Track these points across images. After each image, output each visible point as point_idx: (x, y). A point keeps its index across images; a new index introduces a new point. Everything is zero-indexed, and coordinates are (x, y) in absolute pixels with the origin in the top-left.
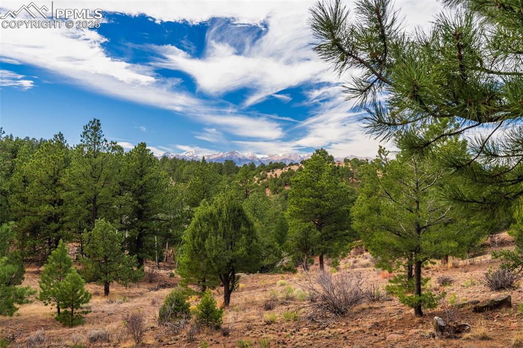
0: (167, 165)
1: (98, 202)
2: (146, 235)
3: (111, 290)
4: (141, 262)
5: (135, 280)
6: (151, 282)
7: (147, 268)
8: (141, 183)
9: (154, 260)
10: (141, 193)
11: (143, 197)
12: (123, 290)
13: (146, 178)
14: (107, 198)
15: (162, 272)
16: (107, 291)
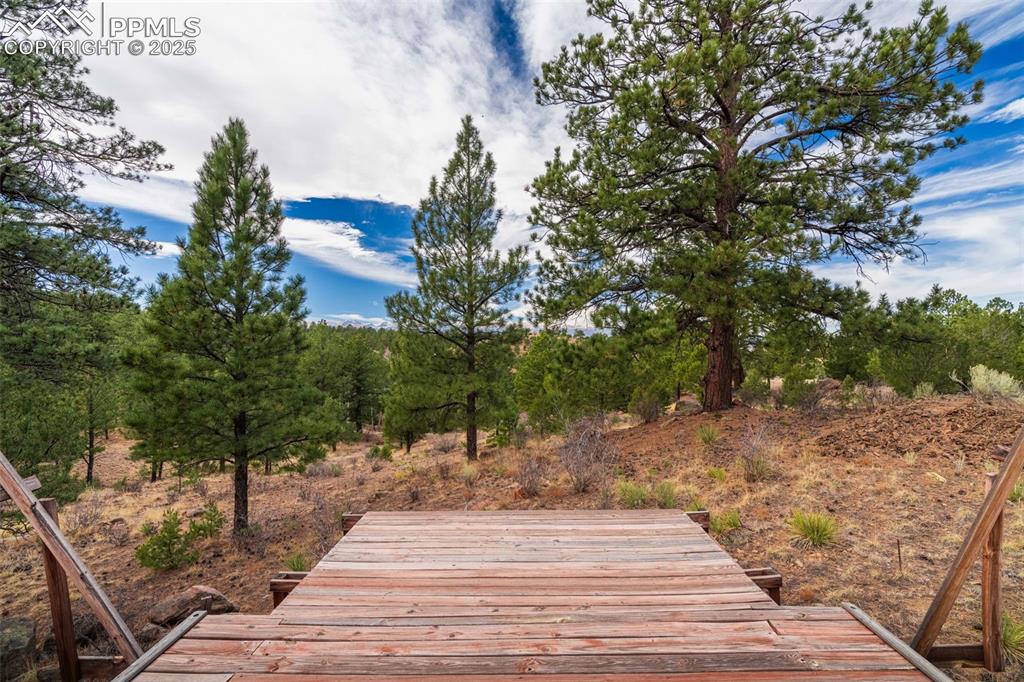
0: (384, 336)
1: (326, 382)
2: (362, 405)
3: (338, 447)
4: (359, 426)
5: (355, 440)
6: (367, 441)
7: (364, 431)
8: (359, 367)
9: (370, 424)
10: (359, 375)
11: (360, 377)
12: (346, 447)
13: (362, 363)
14: (332, 379)
15: (377, 433)
16: (335, 450)
